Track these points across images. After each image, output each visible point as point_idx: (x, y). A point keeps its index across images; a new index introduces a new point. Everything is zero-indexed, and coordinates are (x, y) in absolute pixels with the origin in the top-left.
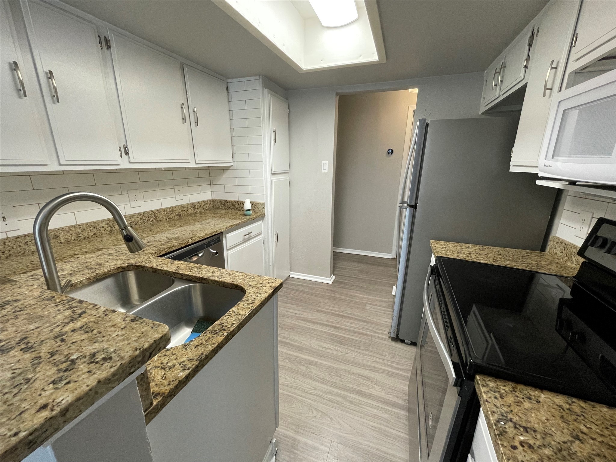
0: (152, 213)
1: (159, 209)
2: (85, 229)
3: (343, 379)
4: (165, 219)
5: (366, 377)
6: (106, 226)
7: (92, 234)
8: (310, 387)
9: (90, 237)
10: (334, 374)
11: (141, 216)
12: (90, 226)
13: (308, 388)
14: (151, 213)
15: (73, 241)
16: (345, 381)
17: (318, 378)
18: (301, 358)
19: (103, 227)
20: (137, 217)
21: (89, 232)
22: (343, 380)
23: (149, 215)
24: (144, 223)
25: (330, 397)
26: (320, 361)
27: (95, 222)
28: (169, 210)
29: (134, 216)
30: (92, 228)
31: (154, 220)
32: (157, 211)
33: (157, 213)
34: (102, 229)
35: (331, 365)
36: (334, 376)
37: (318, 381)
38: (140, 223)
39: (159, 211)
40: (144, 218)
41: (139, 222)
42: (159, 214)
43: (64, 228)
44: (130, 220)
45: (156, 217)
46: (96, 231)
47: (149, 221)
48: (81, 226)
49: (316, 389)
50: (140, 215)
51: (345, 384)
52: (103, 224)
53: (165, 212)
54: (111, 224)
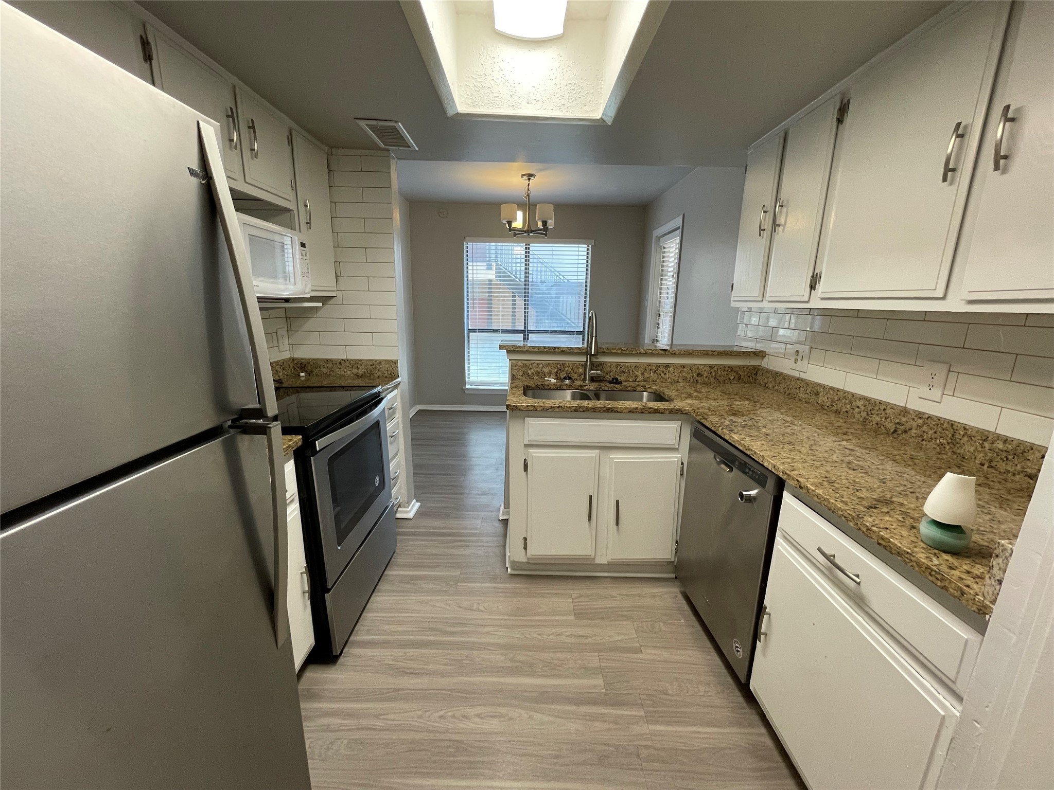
0: (949, 427)
1: (972, 428)
2: (841, 399)
3: (446, 659)
4: (978, 462)
5: (406, 673)
6: (863, 408)
7: (845, 410)
8: (498, 633)
9: (841, 413)
10: (464, 662)
11: (920, 421)
12: (847, 398)
13: (500, 631)
14: (945, 425)
15: (826, 408)
16: (444, 656)
17: (489, 650)
18: (532, 674)
19: (858, 407)
20: (913, 419)
21: (843, 405)
22: (448, 657)
23: (940, 430)
24: (921, 439)
25: (465, 629)
26: (494, 679)
27: (853, 395)
28: (1000, 445)
29: (908, 415)
30: (847, 402)
31: (948, 447)
32: (965, 429)
33: (962, 433)
34: (857, 410)
35: (471, 679)
36: (464, 660)
37: (489, 644)
38: (914, 435)
39: (969, 433)
40: (925, 428)
41: (914, 431)
42: (966, 438)
43: (826, 387)
44: (899, 417)
45: (953, 442)
46: (849, 409)
47: (933, 441)
48: (839, 393)
49: (488, 633)
50: (920, 418)
51: (444, 651)
52: (860, 403)
53: (986, 445)
54: (869, 409)
